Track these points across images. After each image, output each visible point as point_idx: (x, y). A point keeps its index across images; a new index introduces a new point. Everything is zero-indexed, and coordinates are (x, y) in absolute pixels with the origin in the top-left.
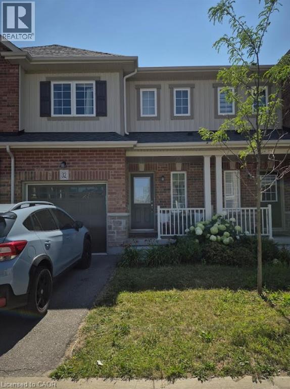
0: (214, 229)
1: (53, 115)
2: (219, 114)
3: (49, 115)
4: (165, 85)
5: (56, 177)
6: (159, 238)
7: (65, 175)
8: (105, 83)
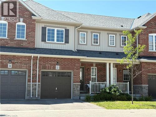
0: (112, 90)
1: (47, 41)
2: (110, 45)
3: (45, 41)
4: (89, 31)
5: (54, 68)
6: (90, 94)
7: (58, 68)
8: (68, 30)
